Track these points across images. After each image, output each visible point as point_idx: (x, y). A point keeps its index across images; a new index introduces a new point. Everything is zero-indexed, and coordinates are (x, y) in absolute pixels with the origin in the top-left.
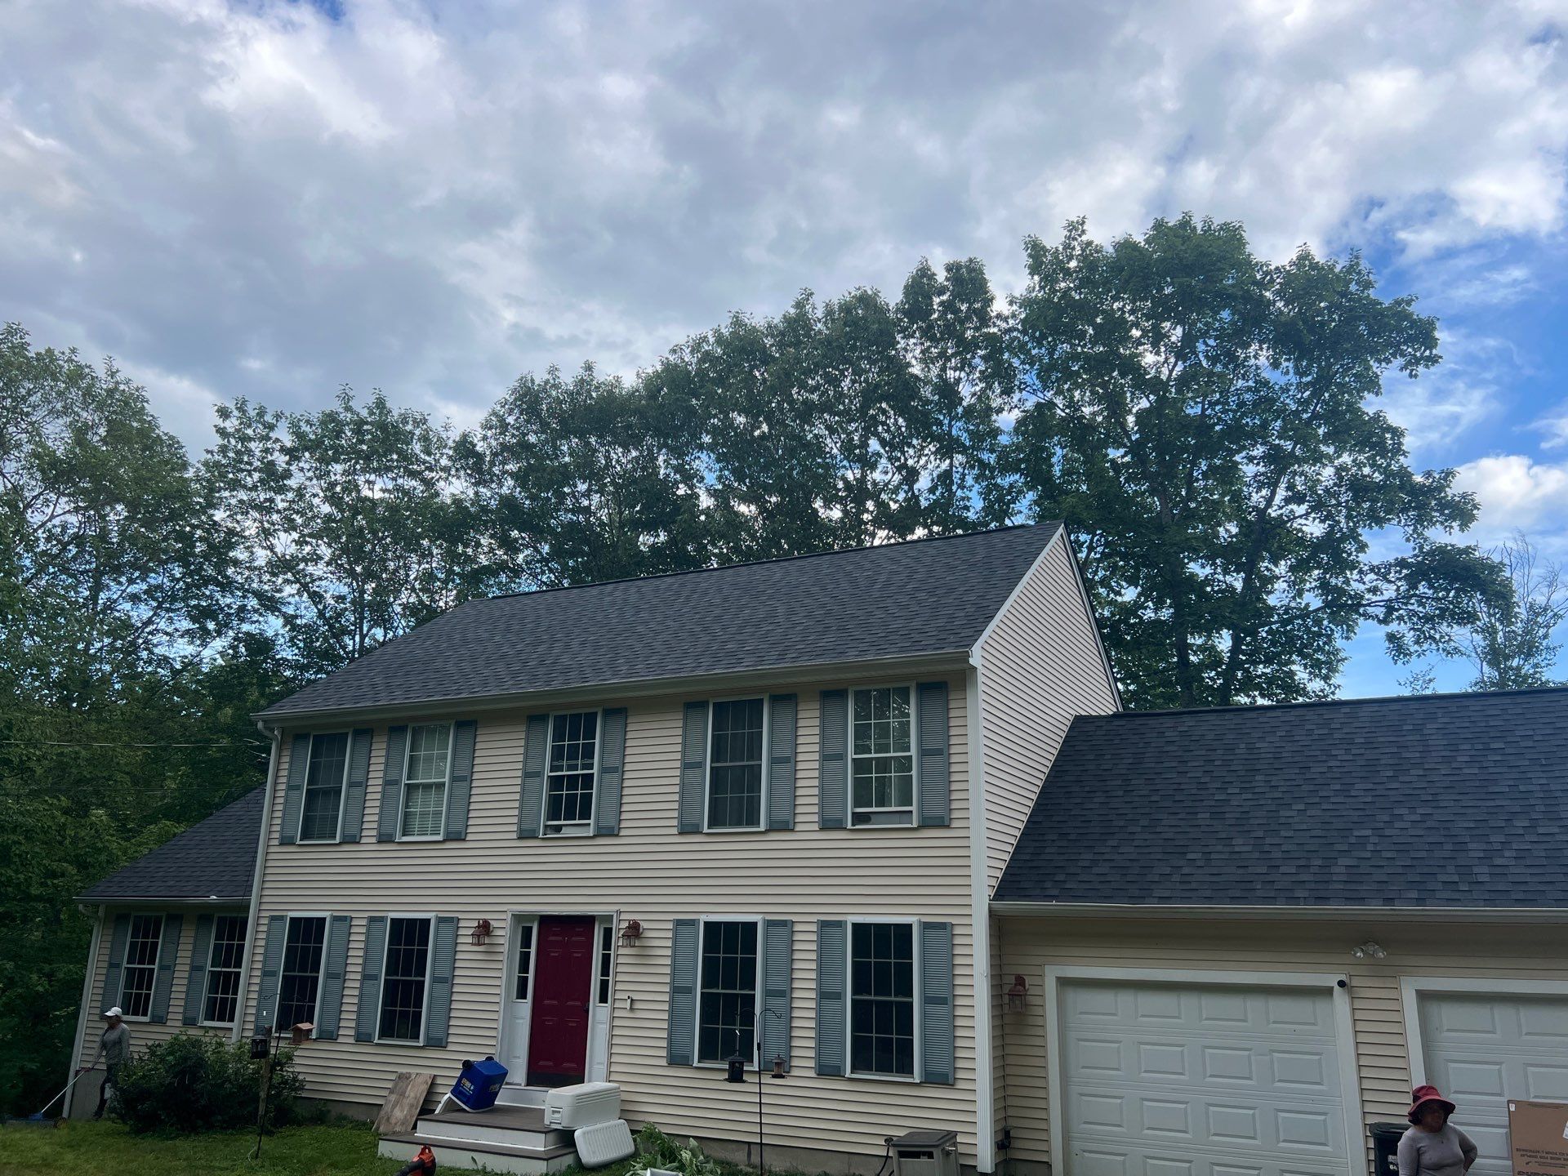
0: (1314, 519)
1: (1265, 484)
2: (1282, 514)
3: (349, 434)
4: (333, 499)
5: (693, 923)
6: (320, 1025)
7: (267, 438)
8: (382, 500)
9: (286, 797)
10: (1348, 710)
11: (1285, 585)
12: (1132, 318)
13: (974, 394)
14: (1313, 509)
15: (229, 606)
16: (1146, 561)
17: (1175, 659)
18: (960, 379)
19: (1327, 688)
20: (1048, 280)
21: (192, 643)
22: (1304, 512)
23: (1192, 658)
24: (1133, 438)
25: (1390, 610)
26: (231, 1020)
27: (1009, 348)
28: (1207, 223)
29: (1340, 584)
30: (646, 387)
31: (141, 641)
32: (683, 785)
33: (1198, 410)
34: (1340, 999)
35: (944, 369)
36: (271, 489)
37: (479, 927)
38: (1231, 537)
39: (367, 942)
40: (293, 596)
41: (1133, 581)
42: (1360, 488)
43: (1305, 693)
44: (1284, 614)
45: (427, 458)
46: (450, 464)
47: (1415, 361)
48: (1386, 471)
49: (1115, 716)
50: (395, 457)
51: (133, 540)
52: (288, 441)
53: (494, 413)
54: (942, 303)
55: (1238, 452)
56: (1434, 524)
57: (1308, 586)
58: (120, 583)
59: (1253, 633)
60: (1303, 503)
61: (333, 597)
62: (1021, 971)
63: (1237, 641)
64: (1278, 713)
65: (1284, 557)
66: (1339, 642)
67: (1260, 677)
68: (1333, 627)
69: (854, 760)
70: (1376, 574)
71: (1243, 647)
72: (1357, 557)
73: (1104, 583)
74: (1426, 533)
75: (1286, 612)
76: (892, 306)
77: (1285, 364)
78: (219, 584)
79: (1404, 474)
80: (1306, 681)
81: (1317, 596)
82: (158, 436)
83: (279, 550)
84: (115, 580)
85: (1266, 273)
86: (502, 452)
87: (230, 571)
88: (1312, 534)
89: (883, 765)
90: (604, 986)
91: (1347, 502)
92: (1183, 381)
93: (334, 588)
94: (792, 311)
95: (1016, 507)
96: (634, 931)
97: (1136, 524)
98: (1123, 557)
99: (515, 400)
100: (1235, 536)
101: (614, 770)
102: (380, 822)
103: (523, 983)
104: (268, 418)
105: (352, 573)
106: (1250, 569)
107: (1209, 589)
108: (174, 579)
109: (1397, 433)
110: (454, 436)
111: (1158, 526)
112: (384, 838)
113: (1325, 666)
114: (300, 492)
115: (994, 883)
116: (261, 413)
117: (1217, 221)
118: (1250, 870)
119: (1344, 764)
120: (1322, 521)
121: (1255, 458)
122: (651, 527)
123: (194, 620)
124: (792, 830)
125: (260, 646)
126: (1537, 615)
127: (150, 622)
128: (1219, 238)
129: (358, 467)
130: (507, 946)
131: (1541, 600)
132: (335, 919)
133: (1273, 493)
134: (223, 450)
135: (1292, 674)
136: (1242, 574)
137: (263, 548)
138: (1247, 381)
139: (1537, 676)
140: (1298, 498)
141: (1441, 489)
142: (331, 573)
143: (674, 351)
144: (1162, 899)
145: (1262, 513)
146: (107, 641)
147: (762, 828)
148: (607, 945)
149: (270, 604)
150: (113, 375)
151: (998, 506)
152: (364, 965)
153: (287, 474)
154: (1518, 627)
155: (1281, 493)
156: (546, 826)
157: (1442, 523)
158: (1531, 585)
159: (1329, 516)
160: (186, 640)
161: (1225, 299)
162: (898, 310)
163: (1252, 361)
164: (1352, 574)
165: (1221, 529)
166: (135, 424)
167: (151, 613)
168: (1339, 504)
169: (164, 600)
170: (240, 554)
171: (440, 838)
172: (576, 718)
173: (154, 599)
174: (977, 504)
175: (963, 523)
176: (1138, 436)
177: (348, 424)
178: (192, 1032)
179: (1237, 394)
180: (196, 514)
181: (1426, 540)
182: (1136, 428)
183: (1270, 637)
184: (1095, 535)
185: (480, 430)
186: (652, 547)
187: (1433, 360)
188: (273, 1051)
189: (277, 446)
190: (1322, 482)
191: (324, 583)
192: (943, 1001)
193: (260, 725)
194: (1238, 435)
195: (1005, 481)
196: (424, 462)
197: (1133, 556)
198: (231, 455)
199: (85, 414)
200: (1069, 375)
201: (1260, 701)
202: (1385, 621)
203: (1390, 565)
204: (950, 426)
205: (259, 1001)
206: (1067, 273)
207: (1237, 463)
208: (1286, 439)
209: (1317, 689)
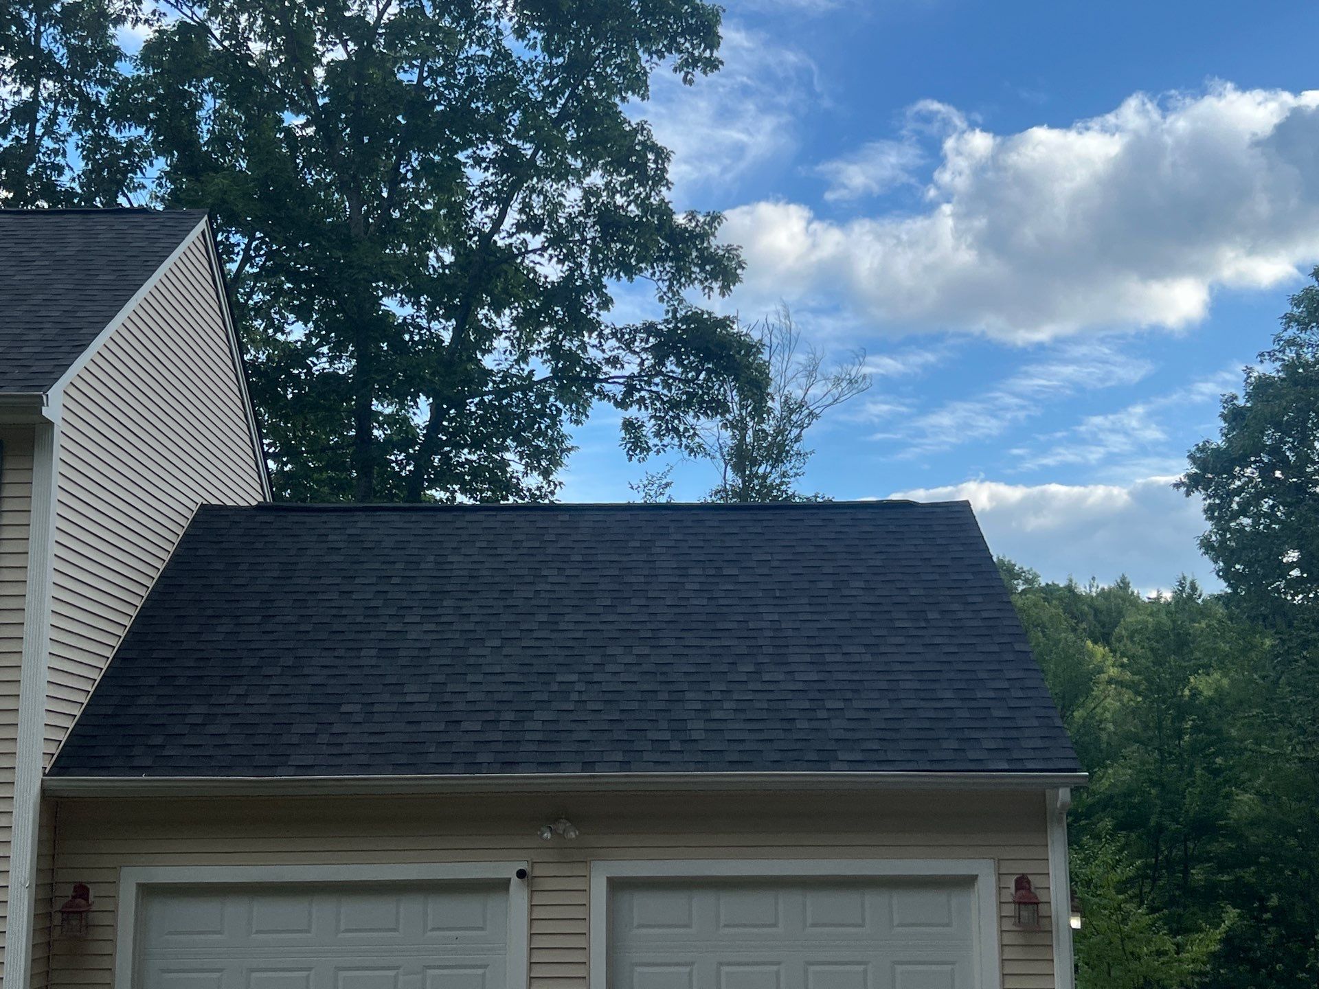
0: (551, 257)
1: (492, 199)
2: (511, 245)
10: (567, 518)
11: (508, 343)
14: (551, 242)
16: (323, 285)
17: (353, 433)
19: (546, 486)
22: (539, 246)
23: (376, 432)
24: (321, 102)
25: (630, 390)
29: (574, 349)
33: (414, 77)
34: (518, 895)
38: (444, 267)
41: (303, 314)
42: (610, 222)
43: (518, 491)
44: (501, 382)
47: (692, 62)
48: (644, 204)
49: (260, 508)
55: (463, 148)
56: (692, 282)
57: (535, 347)
59: (460, 405)
60: (539, 233)
62: (83, 877)
63: (437, 414)
64: (480, 516)
65: (508, 305)
66: (567, 427)
67: (462, 465)
68: (560, 405)
70: (619, 340)
71: (445, 423)
72: (598, 315)
73: (261, 311)
74: (684, 293)
75: (504, 381)
77: (533, 34)
79: (665, 211)
80: (520, 475)
81: (545, 362)
88: (546, 277)
91: (594, 239)
92: (398, 30)
95: (138, 178)
97: (313, 230)
98: (294, 276)
100: (449, 267)
106: (464, 317)
107: (407, 337)
109: (662, 155)
111: (344, 237)
113: (546, 457)
115: (54, 749)
118: (423, 727)
119: (556, 588)
120: (560, 261)
121: (484, 159)
126: (792, 411)
131: (798, 394)
133: (503, 214)
135: (504, 464)
136: (454, 322)
138: (484, 49)
139: (783, 488)
140: (533, 225)
141: (703, 236)
145: (485, 239)
151: (109, 172)
154: (769, 427)
155: (512, 217)
157: (701, 282)
158: (789, 374)
159: (570, 256)
163: (491, 22)
164: (590, 337)
165: (432, 255)
168: (584, 241)
175: (49, 191)
176: (326, 100)
179: (466, 64)
181: (681, 301)
182: (325, 88)
183: (479, 412)
184: (252, 239)
187: (712, 65)
190: (565, 207)
194: (464, 123)
195: (122, 135)
201: (461, 498)
202: (622, 404)
203: (637, 331)
207: (459, 164)
208: (526, 140)
209: (533, 487)
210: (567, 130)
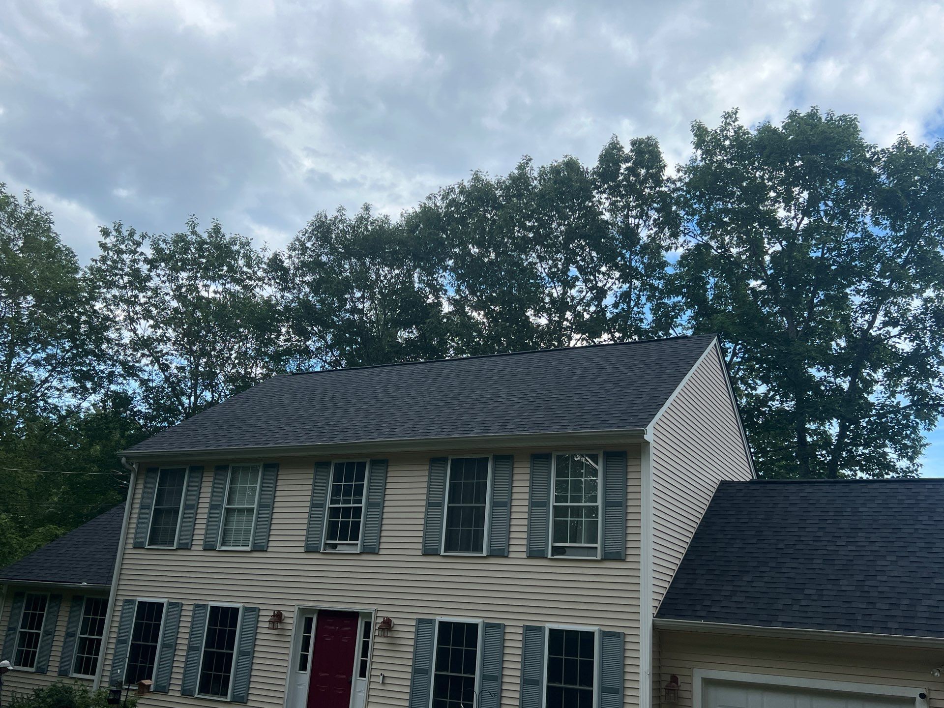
0: (905, 339)
1: (867, 311)
2: (880, 334)
3: (193, 251)
4: (179, 297)
5: (431, 622)
6: (156, 681)
7: (135, 252)
8: (214, 299)
9: (139, 514)
10: (931, 486)
11: (882, 387)
12: (770, 183)
13: (649, 236)
14: (905, 331)
15: (102, 371)
16: (774, 365)
17: (796, 440)
18: (639, 224)
19: (912, 467)
20: (708, 153)
21: (74, 396)
22: (897, 333)
23: (809, 439)
24: (769, 273)
26: (93, 673)
27: (677, 203)
28: (830, 114)
29: (924, 388)
30: (407, 223)
31: (39, 394)
32: (427, 519)
33: (819, 254)
34: (921, 707)
35: (627, 217)
36: (136, 288)
37: (274, 616)
38: (841, 349)
39: (192, 622)
40: (147, 365)
41: (765, 380)
43: (894, 470)
44: (880, 409)
45: (249, 270)
46: (264, 275)
49: (752, 482)
50: (225, 268)
51: (37, 321)
52: (150, 253)
53: (298, 239)
54: (627, 169)
55: (849, 286)
57: (899, 389)
58: (27, 352)
59: (857, 423)
60: (897, 326)
61: (177, 368)
62: (675, 671)
63: (843, 428)
64: (876, 486)
65: (881, 366)
66: (922, 432)
67: (860, 456)
68: (918, 421)
69: (554, 507)
71: (848, 433)
72: (938, 368)
73: (743, 380)
75: (882, 408)
76: (590, 169)
77: (884, 222)
78: (95, 355)
80: (895, 461)
81: (906, 397)
82: (59, 248)
83: (140, 332)
84: (24, 350)
85: (874, 154)
86: (302, 267)
87: (104, 346)
88: (903, 350)
89: (576, 512)
90: (364, 664)
91: (931, 326)
92: (809, 232)
93: (177, 361)
94: (516, 172)
95: (678, 321)
96: (387, 625)
97: (770, 337)
98: (759, 361)
99: (313, 230)
100: (844, 348)
101: (377, 505)
102: (206, 535)
103: (304, 659)
104: (137, 237)
105: (191, 352)
106: (855, 374)
107: (823, 388)
108: (64, 350)
110: (269, 254)
111: (785, 339)
112: (209, 547)
113: (912, 451)
114: (156, 290)
115: (657, 604)
116: (132, 234)
117: (837, 114)
118: (853, 605)
119: (928, 527)
120: (912, 341)
121: (861, 291)
122: (406, 326)
123: (77, 380)
124: (507, 557)
125: (122, 400)
127: (46, 380)
128: (839, 126)
129: (199, 275)
130: (294, 630)
132: (171, 604)
133: (874, 318)
134: (104, 259)
135: (885, 454)
136: (849, 378)
137: (129, 331)
138: (856, 233)
140: (894, 323)
142: (175, 350)
143: (430, 198)
144: (785, 623)
145: (865, 333)
146: (16, 393)
147: (484, 554)
148: (367, 634)
149: (131, 371)
150: (30, 203)
151: (665, 320)
152: (190, 639)
153: (149, 278)
155: (880, 318)
156: (326, 544)
159: (917, 337)
160: (70, 394)
161: (843, 171)
162: (594, 173)
163: (861, 219)
164: (933, 381)
165: (833, 343)
166: (43, 239)
167: (47, 374)
168: (925, 328)
169: (56, 366)
170: (112, 334)
171: (248, 549)
172: (350, 465)
173: (51, 365)
174: (649, 317)
175: (638, 331)
176: (772, 271)
177: (193, 243)
178: (66, 681)
179: (847, 244)
180: (82, 304)
182: (770, 266)
183: (869, 426)
184: (737, 344)
185: (287, 251)
186: (408, 340)
188: (123, 699)
189: (142, 258)
190: (911, 311)
191: (170, 357)
192: (616, 691)
193: (123, 460)
194: (848, 274)
195: (670, 301)
196: (246, 273)
197: (767, 361)
198: (109, 263)
199: (9, 231)
200: (721, 224)
204: (631, 259)
205: (114, 660)
206: (723, 148)
207: (847, 294)
208: (886, 278)
209: (904, 467)
210: (909, 269)
